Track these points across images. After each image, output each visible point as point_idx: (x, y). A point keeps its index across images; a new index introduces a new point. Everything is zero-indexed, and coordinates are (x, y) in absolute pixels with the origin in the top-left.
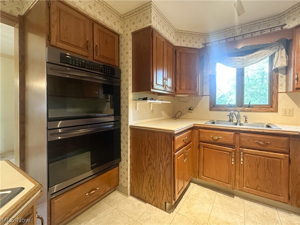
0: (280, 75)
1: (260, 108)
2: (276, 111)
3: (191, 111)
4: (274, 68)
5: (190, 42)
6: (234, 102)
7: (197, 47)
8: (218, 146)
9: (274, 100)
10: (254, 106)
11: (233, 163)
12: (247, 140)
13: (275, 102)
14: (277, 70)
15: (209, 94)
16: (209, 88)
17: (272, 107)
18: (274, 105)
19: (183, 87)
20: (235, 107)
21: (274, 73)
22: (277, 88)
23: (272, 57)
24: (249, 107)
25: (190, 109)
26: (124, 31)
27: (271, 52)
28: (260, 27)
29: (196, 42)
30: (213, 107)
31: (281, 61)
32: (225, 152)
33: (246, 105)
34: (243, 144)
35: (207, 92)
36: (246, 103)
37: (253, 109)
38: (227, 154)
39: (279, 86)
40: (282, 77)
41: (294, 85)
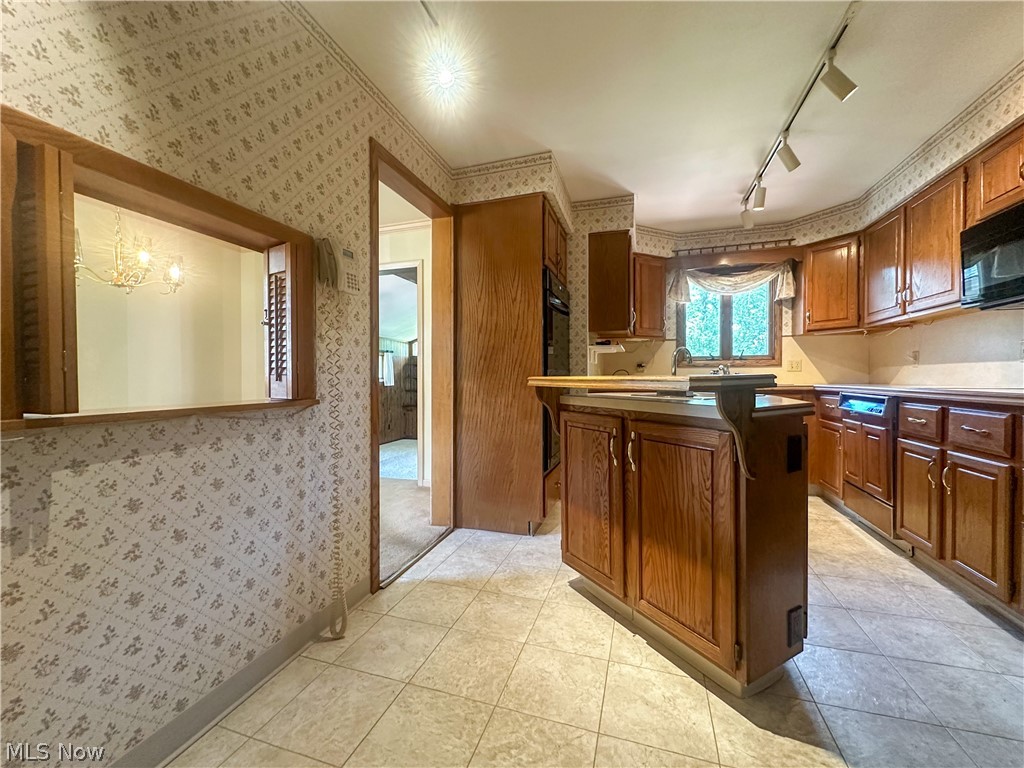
0: (784, 309)
1: (757, 361)
2: (780, 365)
3: (641, 369)
4: (777, 298)
5: (655, 246)
6: (717, 353)
7: (665, 256)
9: (777, 347)
13: (777, 351)
14: (780, 302)
15: (675, 338)
17: (773, 358)
18: (777, 357)
19: (645, 325)
20: (719, 360)
21: (777, 306)
22: (781, 329)
23: (773, 283)
24: (741, 359)
25: (640, 366)
26: (577, 230)
27: (772, 276)
28: (760, 237)
29: (663, 248)
30: (682, 359)
31: (786, 291)
33: (737, 356)
35: (671, 334)
36: (735, 353)
37: (748, 363)
39: (784, 327)
40: (787, 312)
41: (805, 325)
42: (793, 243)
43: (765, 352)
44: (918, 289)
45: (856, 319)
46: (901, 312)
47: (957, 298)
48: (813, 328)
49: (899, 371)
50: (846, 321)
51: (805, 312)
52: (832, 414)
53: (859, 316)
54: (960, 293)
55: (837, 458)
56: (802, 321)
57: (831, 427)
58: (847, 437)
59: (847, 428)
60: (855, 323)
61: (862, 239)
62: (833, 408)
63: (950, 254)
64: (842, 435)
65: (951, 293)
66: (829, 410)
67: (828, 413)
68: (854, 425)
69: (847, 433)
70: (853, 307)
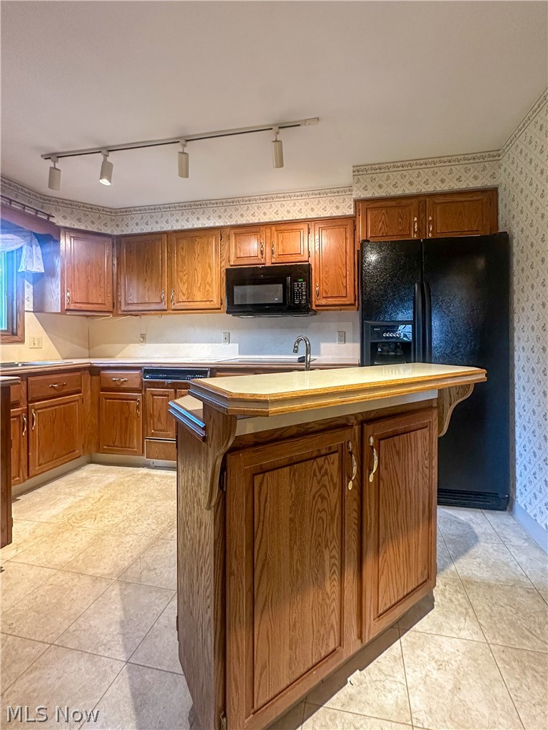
0: (27, 283)
2: (22, 341)
4: (20, 270)
9: (20, 322)
11: (24, 434)
12: (40, 386)
13: (21, 327)
14: (23, 275)
17: (15, 334)
18: (20, 333)
21: (19, 278)
22: (24, 303)
34: (35, 396)
39: (26, 301)
40: (28, 287)
41: (63, 304)
42: (51, 219)
44: (184, 295)
45: (112, 305)
46: (165, 307)
47: (217, 307)
48: (72, 308)
49: (125, 348)
50: (104, 306)
51: (63, 291)
52: (124, 386)
53: (113, 303)
54: (221, 304)
55: (135, 422)
56: (57, 299)
57: (122, 397)
58: (153, 403)
59: (153, 395)
60: (111, 309)
61: (115, 242)
62: (125, 381)
63: (212, 279)
64: (141, 402)
65: (212, 303)
66: (119, 384)
67: (117, 385)
68: (166, 391)
69: (153, 399)
70: (109, 295)
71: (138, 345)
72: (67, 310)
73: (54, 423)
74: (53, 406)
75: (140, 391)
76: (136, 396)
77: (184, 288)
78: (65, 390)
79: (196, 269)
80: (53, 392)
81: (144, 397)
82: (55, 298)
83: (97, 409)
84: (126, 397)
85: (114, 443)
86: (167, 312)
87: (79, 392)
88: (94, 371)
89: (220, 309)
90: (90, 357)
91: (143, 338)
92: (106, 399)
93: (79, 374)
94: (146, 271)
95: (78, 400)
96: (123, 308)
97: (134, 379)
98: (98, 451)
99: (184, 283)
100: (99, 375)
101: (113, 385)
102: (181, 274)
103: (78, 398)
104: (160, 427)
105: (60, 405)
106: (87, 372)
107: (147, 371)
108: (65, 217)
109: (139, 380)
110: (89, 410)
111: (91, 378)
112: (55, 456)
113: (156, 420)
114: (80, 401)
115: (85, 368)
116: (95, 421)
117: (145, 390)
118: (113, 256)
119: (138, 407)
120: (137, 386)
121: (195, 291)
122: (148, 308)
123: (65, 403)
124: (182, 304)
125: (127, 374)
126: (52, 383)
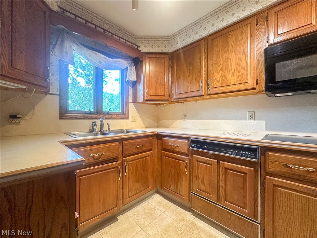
0: (129, 87)
1: (117, 116)
2: (127, 118)
8: (102, 166)
9: (126, 108)
10: (112, 114)
11: (119, 179)
12: (129, 147)
13: (127, 110)
14: (128, 83)
15: (58, 93)
16: (58, 84)
18: (126, 113)
20: (94, 114)
21: (126, 85)
24: (109, 114)
32: (111, 170)
33: (105, 112)
34: (127, 153)
35: (54, 89)
37: (113, 116)
38: (113, 171)
39: (129, 97)
40: (130, 90)
41: (144, 97)
42: (139, 48)
43: (119, 110)
44: (218, 81)
45: (168, 96)
46: (203, 93)
47: (252, 87)
48: (148, 99)
49: (174, 122)
50: (164, 97)
51: (144, 90)
52: (176, 150)
53: (169, 94)
54: (257, 84)
55: (184, 177)
56: (142, 94)
57: (175, 157)
58: (198, 167)
59: (198, 161)
60: (168, 98)
61: (170, 57)
62: (177, 146)
63: (247, 63)
64: (188, 163)
65: (246, 84)
66: (173, 147)
67: (172, 148)
68: (209, 161)
69: (198, 164)
70: (167, 90)
71: (182, 120)
72: (147, 100)
73: (137, 170)
74: (137, 159)
75: (187, 155)
76: (185, 159)
77: (218, 76)
78: (144, 149)
79: (230, 59)
80: (136, 150)
81: (190, 161)
82: (141, 94)
83: (160, 161)
84: (178, 158)
85: (170, 187)
86: (204, 97)
87: (151, 150)
88: (159, 137)
89: (255, 89)
90: (158, 127)
91: (185, 116)
92: (166, 156)
93: (151, 138)
94: (189, 70)
95: (150, 155)
96: (175, 97)
97: (183, 146)
98: (161, 188)
99: (218, 73)
100: (162, 140)
101: (170, 148)
102: (216, 66)
103: (150, 154)
104: (203, 187)
105: (140, 158)
106: (155, 137)
107: (193, 142)
108: (145, 46)
109: (187, 147)
110: (156, 161)
111: (157, 142)
112: (138, 192)
113: (200, 181)
114: (152, 156)
115: (154, 135)
116: (160, 169)
117: (192, 156)
118: (169, 65)
119: (186, 167)
120: (185, 151)
121: (229, 77)
122: (190, 96)
123: (143, 157)
124: (217, 89)
125: (179, 142)
126: (136, 145)
